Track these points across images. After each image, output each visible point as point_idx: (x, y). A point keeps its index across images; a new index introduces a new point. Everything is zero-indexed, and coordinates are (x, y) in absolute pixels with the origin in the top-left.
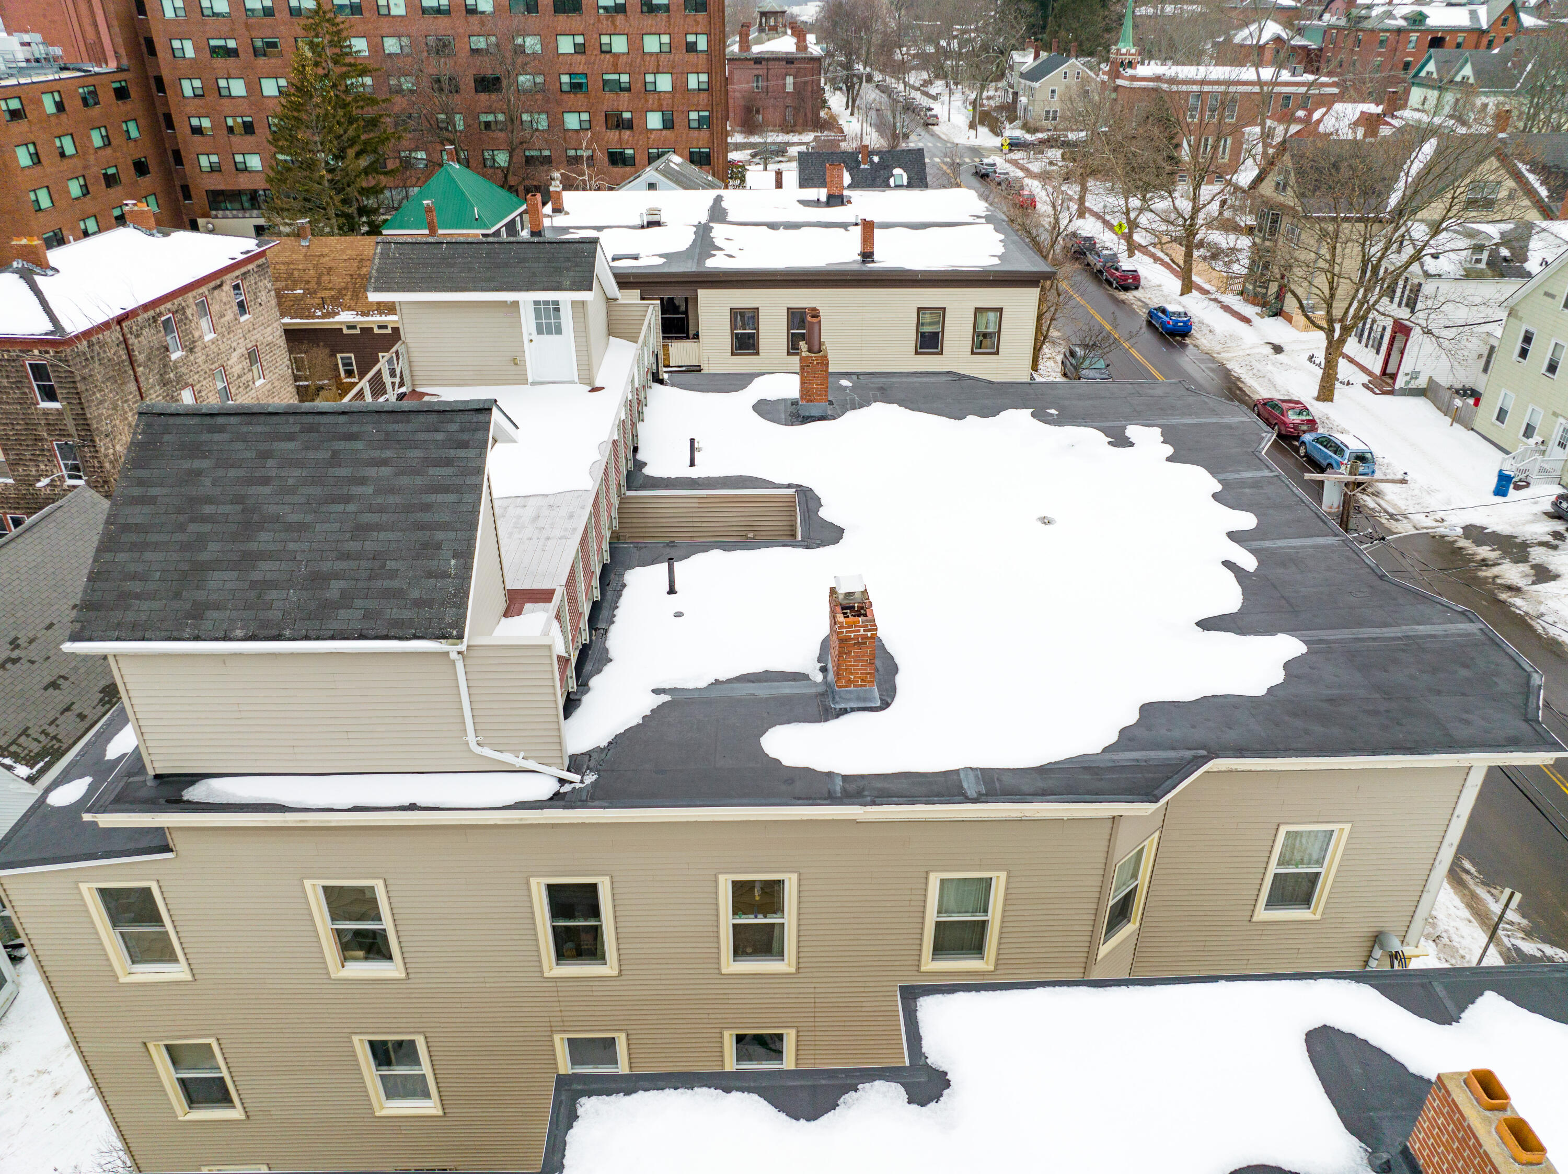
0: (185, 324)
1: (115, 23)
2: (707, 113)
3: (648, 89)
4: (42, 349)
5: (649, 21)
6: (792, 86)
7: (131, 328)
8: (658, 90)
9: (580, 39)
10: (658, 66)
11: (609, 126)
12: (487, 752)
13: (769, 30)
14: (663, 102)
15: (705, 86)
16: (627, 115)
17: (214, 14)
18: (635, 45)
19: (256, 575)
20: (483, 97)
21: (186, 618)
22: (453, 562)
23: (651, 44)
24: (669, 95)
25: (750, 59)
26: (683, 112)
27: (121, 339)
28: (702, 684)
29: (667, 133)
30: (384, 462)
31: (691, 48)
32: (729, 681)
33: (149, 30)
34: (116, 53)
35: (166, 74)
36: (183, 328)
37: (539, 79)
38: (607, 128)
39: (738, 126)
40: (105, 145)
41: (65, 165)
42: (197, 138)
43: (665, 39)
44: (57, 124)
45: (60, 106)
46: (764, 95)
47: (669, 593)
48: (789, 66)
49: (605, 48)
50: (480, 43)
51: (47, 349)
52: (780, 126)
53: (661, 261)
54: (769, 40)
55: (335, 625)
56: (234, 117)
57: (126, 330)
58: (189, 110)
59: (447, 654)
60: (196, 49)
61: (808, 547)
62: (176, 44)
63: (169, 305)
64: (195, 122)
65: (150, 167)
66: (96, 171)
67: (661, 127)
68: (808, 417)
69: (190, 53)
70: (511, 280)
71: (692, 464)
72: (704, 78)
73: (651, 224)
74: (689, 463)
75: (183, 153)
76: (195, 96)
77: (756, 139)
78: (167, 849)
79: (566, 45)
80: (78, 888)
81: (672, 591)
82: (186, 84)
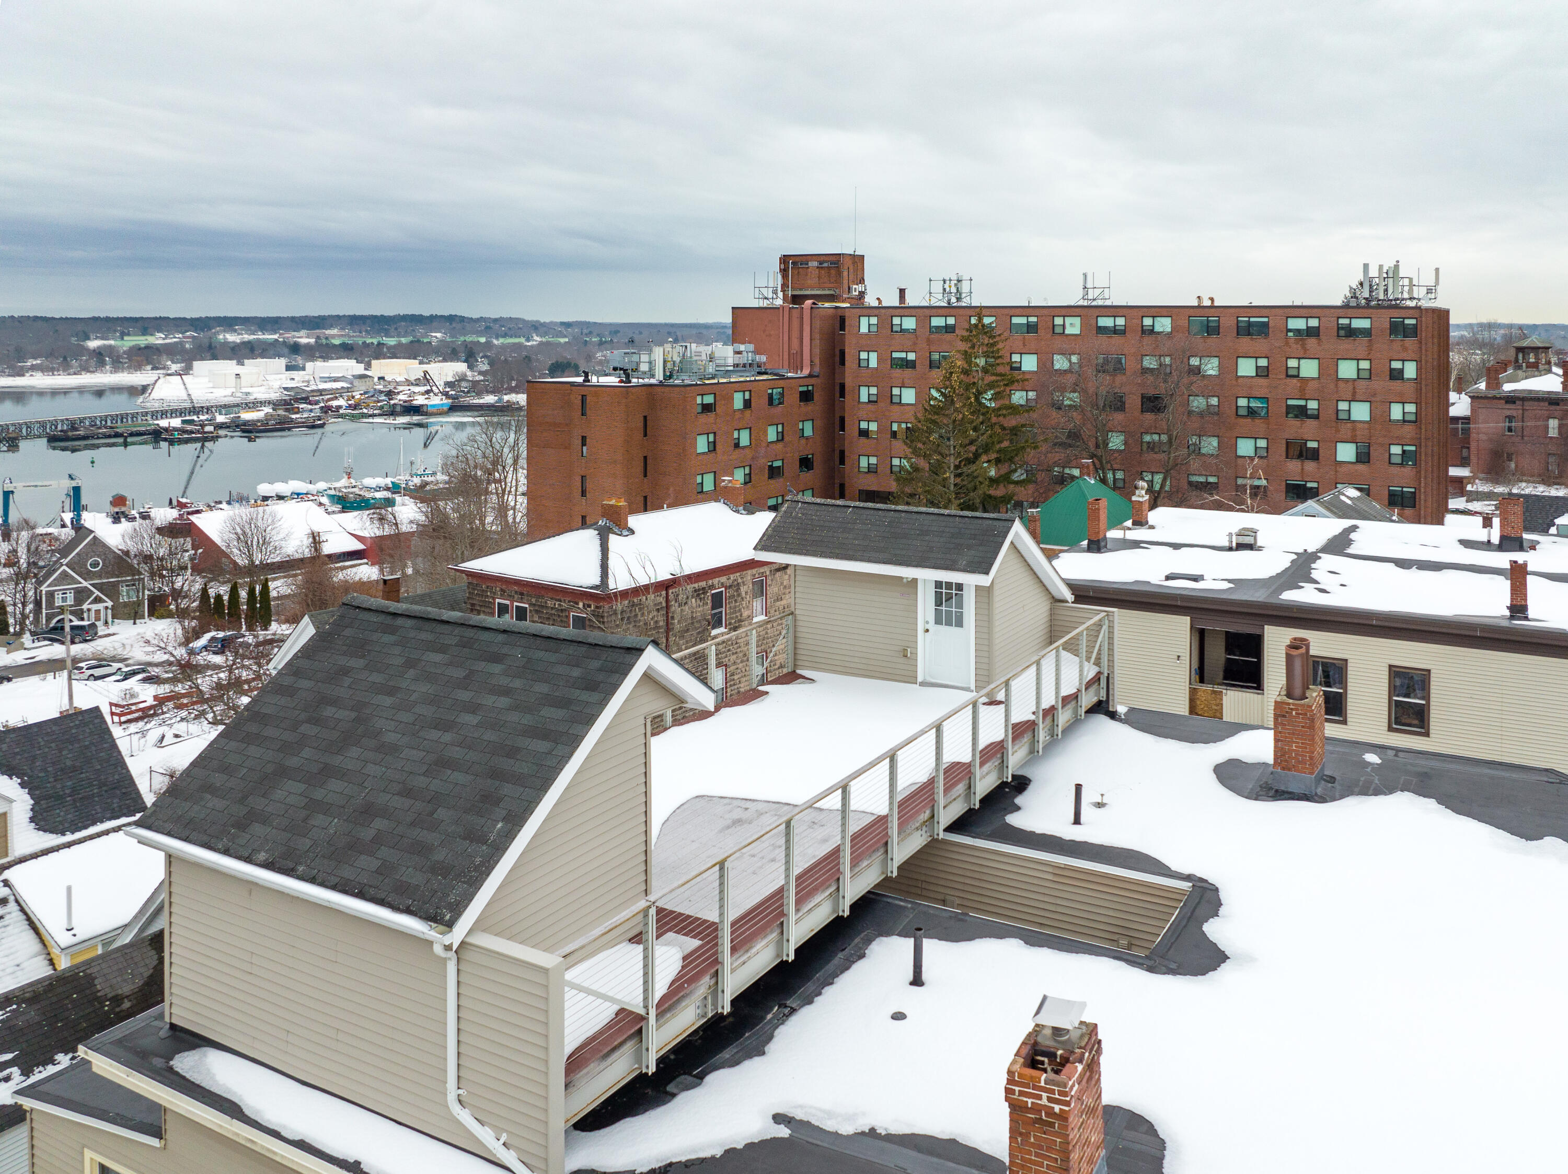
0: (736, 601)
1: (817, 336)
2: (1413, 448)
3: (1340, 417)
4: (586, 602)
5: (1346, 345)
6: (1556, 431)
7: (678, 595)
8: (1353, 418)
9: (1263, 362)
10: (1354, 393)
11: (1291, 453)
12: (465, 1116)
13: (1527, 367)
14: (1358, 433)
15: (1413, 418)
16: (1312, 445)
17: (902, 330)
18: (1328, 369)
19: (318, 794)
20: (1149, 416)
21: (233, 826)
22: (499, 826)
23: (1347, 369)
24: (1366, 426)
25: (1500, 398)
26: (1382, 445)
27: (664, 604)
28: (847, 1129)
29: (1361, 467)
30: (506, 692)
31: (1397, 375)
32: (891, 1138)
33: (843, 342)
34: (811, 361)
35: (849, 382)
36: (733, 605)
37: (1214, 401)
38: (1287, 457)
39: (1483, 472)
40: (778, 440)
41: (736, 454)
42: (863, 440)
43: (1365, 365)
44: (739, 419)
45: (747, 404)
46: (1517, 439)
47: (912, 984)
48: (1553, 407)
49: (1291, 372)
50: (1150, 363)
51: (590, 602)
52: (1540, 475)
53: (1226, 585)
54: (1526, 378)
55: (347, 872)
56: (900, 423)
57: (671, 596)
58: (862, 413)
59: (430, 943)
60: (879, 360)
61: (1151, 969)
62: (863, 355)
63: (723, 579)
64: (864, 425)
65: (815, 464)
66: (764, 462)
67: (1353, 459)
68: (1284, 792)
69: (873, 363)
70: (904, 552)
71: (1077, 821)
72: (1411, 408)
73: (1241, 547)
74: (1072, 818)
75: (847, 454)
76: (869, 401)
77: (1500, 489)
78: (157, 1133)
79: (1246, 368)
80: (82, 1154)
81: (917, 981)
82: (864, 392)
